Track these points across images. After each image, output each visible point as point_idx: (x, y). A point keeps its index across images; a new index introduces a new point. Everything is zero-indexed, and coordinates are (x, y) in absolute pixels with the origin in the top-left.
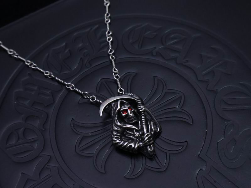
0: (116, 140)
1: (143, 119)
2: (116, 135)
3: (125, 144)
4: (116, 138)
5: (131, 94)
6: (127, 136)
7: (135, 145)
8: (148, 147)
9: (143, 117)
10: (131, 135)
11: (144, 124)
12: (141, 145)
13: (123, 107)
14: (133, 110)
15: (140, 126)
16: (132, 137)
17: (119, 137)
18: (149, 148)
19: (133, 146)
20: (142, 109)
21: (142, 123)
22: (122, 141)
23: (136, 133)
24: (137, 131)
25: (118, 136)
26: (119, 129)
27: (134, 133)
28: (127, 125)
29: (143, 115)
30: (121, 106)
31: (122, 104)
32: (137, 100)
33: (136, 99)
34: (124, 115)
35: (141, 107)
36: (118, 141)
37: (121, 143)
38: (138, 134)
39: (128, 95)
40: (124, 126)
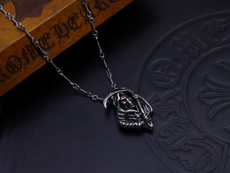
0: (122, 123)
1: (139, 104)
2: (121, 119)
3: (131, 124)
5: (123, 88)
6: (130, 119)
7: (138, 124)
8: (148, 124)
9: (138, 102)
10: (132, 117)
11: (141, 107)
13: (122, 97)
14: (130, 98)
15: (138, 109)
17: (124, 120)
20: (137, 96)
21: (139, 107)
22: (127, 123)
23: (136, 115)
24: (137, 113)
28: (128, 110)
29: (138, 101)
30: (120, 97)
31: (121, 95)
33: (129, 91)
35: (135, 95)
36: (124, 124)
37: (127, 125)
38: (138, 115)
40: (126, 111)
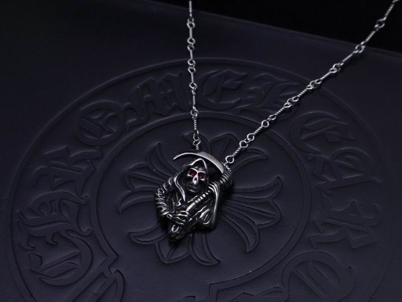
1: (201, 198)
2: (163, 188)
3: (161, 203)
4: (161, 190)
6: (172, 199)
7: (165, 211)
9: (204, 196)
10: (175, 200)
11: (197, 202)
12: (170, 217)
13: (196, 167)
14: (203, 180)
16: (174, 203)
17: (164, 192)
18: (174, 227)
19: (163, 211)
20: (212, 188)
21: (196, 199)
22: (161, 198)
24: (182, 201)
25: (164, 190)
26: (170, 185)
27: (179, 201)
29: (207, 194)
30: (195, 165)
33: (223, 176)
34: (189, 175)
35: (213, 184)
36: (159, 194)
37: (159, 199)
38: (180, 204)
40: (178, 185)
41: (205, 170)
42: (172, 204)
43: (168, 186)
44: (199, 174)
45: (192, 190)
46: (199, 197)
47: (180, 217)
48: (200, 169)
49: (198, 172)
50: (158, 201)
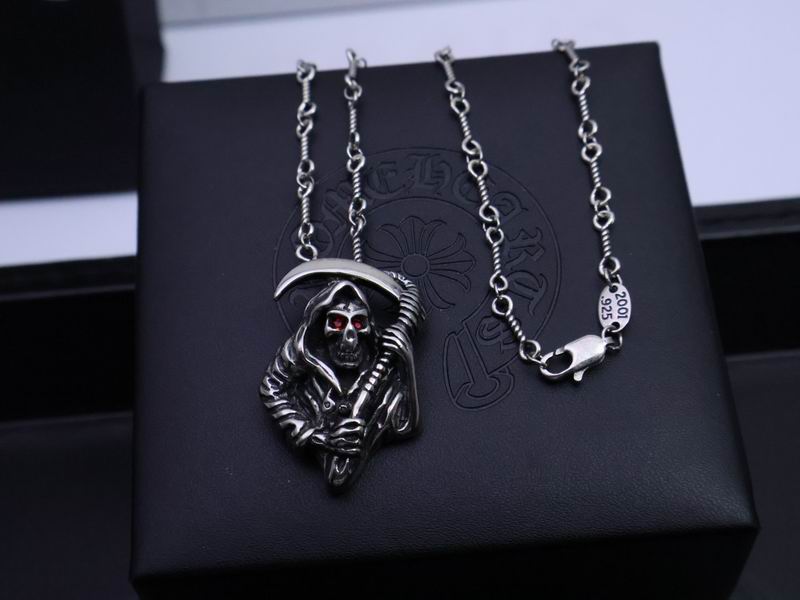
0: (270, 385)
1: (377, 374)
2: (276, 373)
3: (285, 412)
4: (272, 381)
5: (406, 282)
6: (306, 393)
7: (303, 430)
8: (336, 458)
9: (380, 367)
10: (316, 396)
11: (369, 387)
12: (320, 440)
13: (342, 306)
14: (364, 331)
15: (355, 386)
16: (315, 403)
17: (282, 383)
18: (338, 463)
19: (298, 430)
21: (365, 380)
22: (281, 399)
23: (329, 399)
24: (335, 395)
25: (281, 378)
26: (292, 361)
27: (326, 395)
28: (320, 362)
29: (385, 360)
30: (335, 301)
31: (346, 296)
32: (405, 308)
33: (403, 305)
34: (329, 329)
35: (392, 335)
36: (271, 392)
37: (276, 404)
38: (333, 403)
39: (396, 279)
40: (310, 358)
41: (361, 305)
42: (311, 407)
43: (288, 367)
44: (355, 320)
45: (350, 361)
46: (369, 374)
47: (345, 435)
48: (351, 307)
49: (349, 316)
50: (275, 409)
